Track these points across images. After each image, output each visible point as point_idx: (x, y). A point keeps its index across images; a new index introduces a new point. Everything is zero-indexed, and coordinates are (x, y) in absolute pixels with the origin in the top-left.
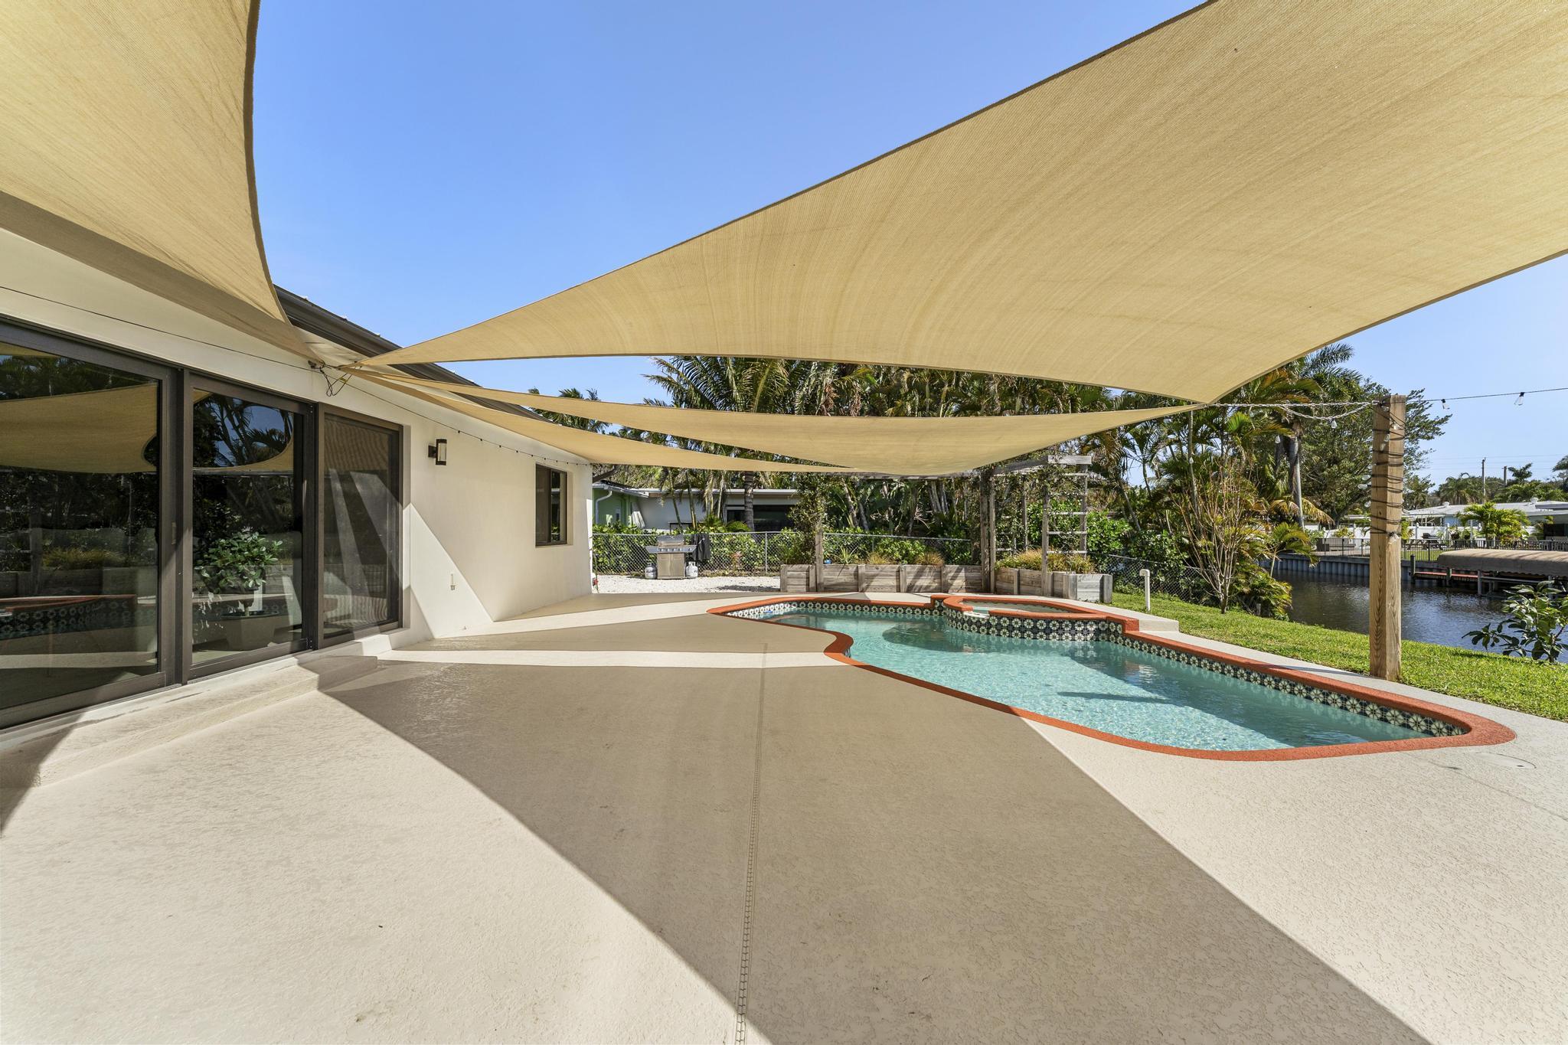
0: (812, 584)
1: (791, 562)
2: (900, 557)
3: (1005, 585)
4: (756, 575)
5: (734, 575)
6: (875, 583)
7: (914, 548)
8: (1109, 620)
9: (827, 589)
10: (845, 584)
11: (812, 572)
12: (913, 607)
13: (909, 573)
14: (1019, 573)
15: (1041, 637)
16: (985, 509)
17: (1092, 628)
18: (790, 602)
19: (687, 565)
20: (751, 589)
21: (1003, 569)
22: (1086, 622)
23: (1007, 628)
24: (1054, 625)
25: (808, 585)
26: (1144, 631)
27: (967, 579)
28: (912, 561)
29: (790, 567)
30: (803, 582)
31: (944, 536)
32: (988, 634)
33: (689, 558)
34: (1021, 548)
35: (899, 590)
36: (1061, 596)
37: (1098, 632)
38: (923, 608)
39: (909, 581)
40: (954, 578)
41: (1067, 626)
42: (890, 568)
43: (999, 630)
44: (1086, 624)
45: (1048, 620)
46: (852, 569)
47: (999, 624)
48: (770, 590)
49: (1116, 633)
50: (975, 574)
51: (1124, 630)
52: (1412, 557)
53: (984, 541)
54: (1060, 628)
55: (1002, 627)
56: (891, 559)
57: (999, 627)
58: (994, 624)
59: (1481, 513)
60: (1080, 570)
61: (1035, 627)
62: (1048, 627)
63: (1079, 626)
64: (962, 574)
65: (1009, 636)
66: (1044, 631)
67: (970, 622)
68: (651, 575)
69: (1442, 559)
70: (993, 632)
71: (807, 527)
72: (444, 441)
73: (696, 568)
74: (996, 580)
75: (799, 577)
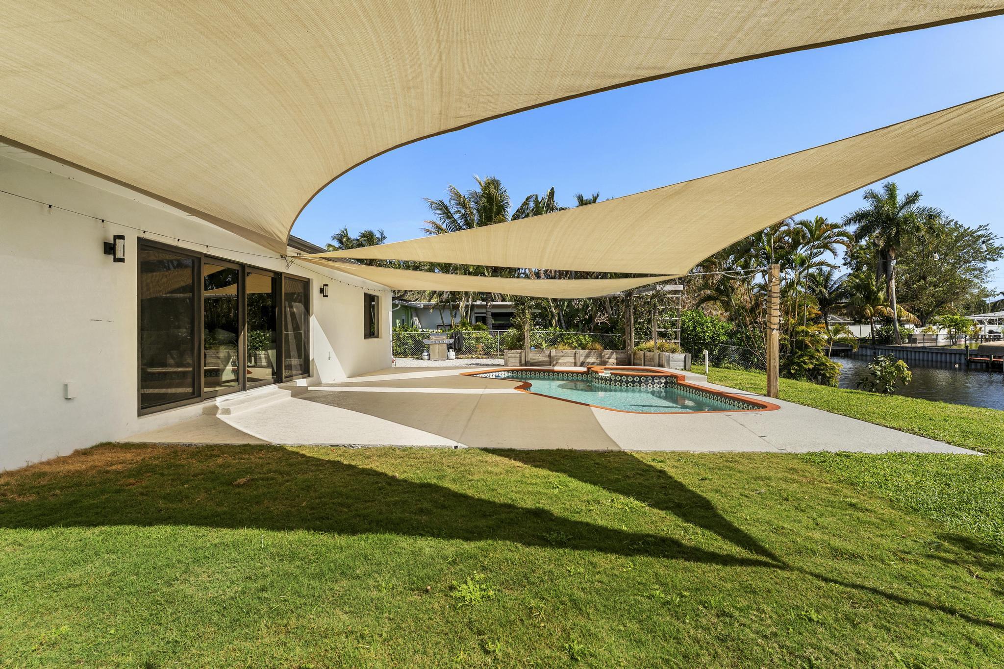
0: (523, 362)
1: (511, 348)
2: (577, 345)
3: (638, 362)
4: (492, 358)
5: (478, 358)
6: (561, 361)
7: (585, 340)
9: (532, 365)
10: (544, 362)
11: (523, 354)
12: (577, 373)
13: (582, 355)
14: (644, 354)
15: (637, 385)
16: (628, 316)
17: (663, 381)
18: (508, 371)
19: (449, 351)
20: (487, 365)
21: (637, 352)
23: (619, 381)
24: (643, 379)
25: (520, 362)
26: (688, 382)
27: (617, 359)
28: (584, 347)
29: (510, 352)
30: (518, 360)
31: (612, 332)
32: (610, 385)
33: (449, 347)
35: (575, 365)
36: (662, 366)
37: (666, 383)
38: (582, 373)
39: (582, 359)
40: (609, 358)
41: (650, 380)
42: (570, 352)
43: (615, 383)
44: (660, 378)
45: (640, 377)
46: (547, 352)
47: (615, 379)
48: (498, 365)
49: (675, 382)
50: (622, 356)
51: (677, 381)
52: (967, 347)
53: (628, 335)
54: (647, 381)
55: (617, 381)
56: (571, 347)
58: (613, 379)
60: (674, 351)
61: (633, 380)
62: (640, 381)
63: (656, 379)
65: (620, 386)
66: (638, 382)
68: (426, 358)
71: (519, 327)
72: (327, 285)
73: (454, 353)
74: (634, 359)
75: (515, 357)
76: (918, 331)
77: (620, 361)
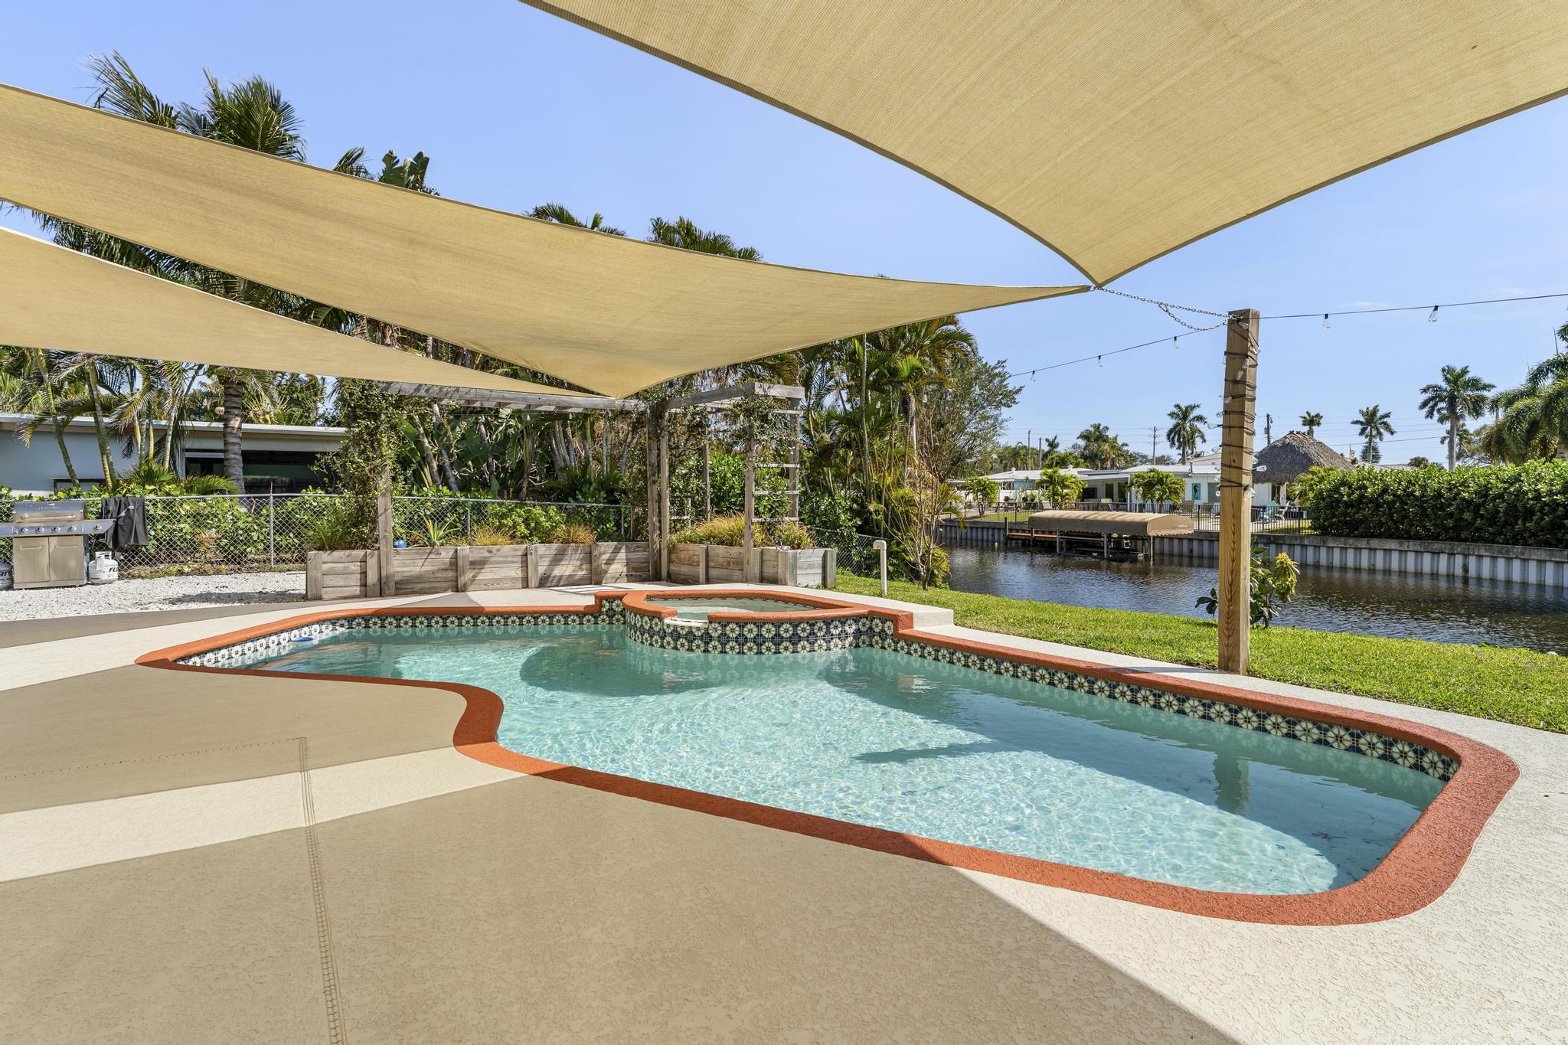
0: (372, 585)
1: (329, 544)
2: (527, 532)
3: (684, 569)
4: (250, 570)
5: (204, 573)
6: (486, 575)
7: (549, 519)
8: (872, 615)
9: (401, 591)
10: (433, 580)
11: (372, 563)
12: (566, 614)
13: (542, 557)
14: (707, 550)
15: (786, 649)
16: (654, 460)
17: (850, 629)
18: (334, 621)
19: (92, 558)
20: (243, 598)
21: (681, 546)
22: (843, 620)
23: (736, 640)
24: (804, 630)
25: (364, 585)
26: (920, 628)
27: (628, 563)
28: (546, 538)
29: (324, 555)
30: (355, 580)
31: (576, 500)
32: (706, 651)
33: (94, 544)
34: (700, 515)
35: (526, 585)
36: (774, 581)
37: (858, 633)
38: (581, 614)
39: (541, 570)
40: (610, 562)
41: (820, 629)
42: (511, 550)
43: (724, 645)
44: (843, 623)
45: (795, 623)
46: (446, 554)
47: (723, 634)
48: (283, 598)
49: (883, 635)
50: (640, 555)
51: (896, 629)
52: (1006, 519)
53: (652, 507)
54: (812, 633)
55: (729, 639)
56: (513, 537)
57: (724, 639)
58: (715, 635)
59: (1050, 477)
60: (796, 545)
61: (777, 635)
62: (795, 634)
63: (836, 627)
64: (622, 555)
65: (739, 653)
66: (790, 639)
67: (676, 634)
69: (1032, 519)
70: (715, 648)
71: (363, 485)
73: (114, 563)
74: (670, 561)
75: (346, 573)
77: (636, 569)
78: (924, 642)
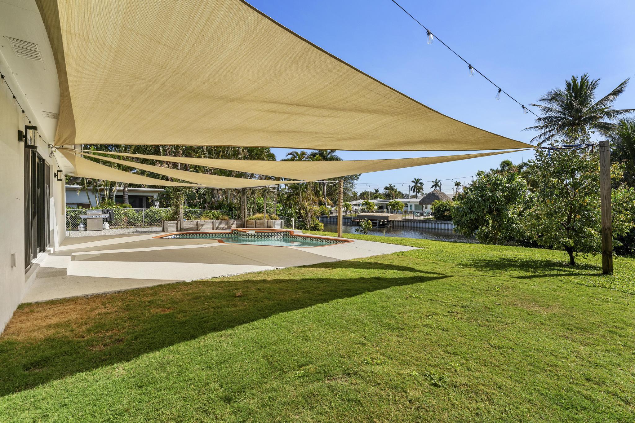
0: (179, 229)
2: (213, 217)
3: (250, 226)
5: (128, 228)
6: (204, 227)
7: (218, 214)
8: (286, 232)
9: (185, 230)
10: (192, 228)
11: (179, 224)
12: (225, 233)
13: (217, 223)
14: (255, 221)
16: (243, 200)
17: (282, 234)
19: (103, 224)
21: (250, 220)
22: (281, 232)
23: (260, 236)
25: (177, 229)
26: (295, 234)
27: (237, 224)
28: (217, 218)
29: (169, 222)
30: (175, 228)
33: (105, 220)
34: (254, 213)
35: (213, 229)
36: (270, 227)
38: (228, 233)
39: (217, 226)
40: (232, 224)
42: (209, 221)
46: (195, 222)
49: (288, 235)
50: (240, 223)
51: (290, 234)
52: (352, 215)
53: (242, 211)
56: (210, 218)
57: (258, 236)
59: (366, 202)
60: (275, 220)
63: (278, 233)
64: (235, 223)
67: (249, 235)
68: (83, 229)
69: (358, 216)
70: (256, 237)
71: (177, 206)
72: (60, 171)
73: (108, 225)
74: (247, 224)
75: (173, 226)
76: (333, 209)
77: (238, 226)
78: (295, 236)
